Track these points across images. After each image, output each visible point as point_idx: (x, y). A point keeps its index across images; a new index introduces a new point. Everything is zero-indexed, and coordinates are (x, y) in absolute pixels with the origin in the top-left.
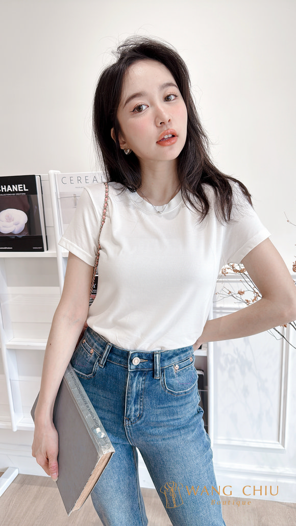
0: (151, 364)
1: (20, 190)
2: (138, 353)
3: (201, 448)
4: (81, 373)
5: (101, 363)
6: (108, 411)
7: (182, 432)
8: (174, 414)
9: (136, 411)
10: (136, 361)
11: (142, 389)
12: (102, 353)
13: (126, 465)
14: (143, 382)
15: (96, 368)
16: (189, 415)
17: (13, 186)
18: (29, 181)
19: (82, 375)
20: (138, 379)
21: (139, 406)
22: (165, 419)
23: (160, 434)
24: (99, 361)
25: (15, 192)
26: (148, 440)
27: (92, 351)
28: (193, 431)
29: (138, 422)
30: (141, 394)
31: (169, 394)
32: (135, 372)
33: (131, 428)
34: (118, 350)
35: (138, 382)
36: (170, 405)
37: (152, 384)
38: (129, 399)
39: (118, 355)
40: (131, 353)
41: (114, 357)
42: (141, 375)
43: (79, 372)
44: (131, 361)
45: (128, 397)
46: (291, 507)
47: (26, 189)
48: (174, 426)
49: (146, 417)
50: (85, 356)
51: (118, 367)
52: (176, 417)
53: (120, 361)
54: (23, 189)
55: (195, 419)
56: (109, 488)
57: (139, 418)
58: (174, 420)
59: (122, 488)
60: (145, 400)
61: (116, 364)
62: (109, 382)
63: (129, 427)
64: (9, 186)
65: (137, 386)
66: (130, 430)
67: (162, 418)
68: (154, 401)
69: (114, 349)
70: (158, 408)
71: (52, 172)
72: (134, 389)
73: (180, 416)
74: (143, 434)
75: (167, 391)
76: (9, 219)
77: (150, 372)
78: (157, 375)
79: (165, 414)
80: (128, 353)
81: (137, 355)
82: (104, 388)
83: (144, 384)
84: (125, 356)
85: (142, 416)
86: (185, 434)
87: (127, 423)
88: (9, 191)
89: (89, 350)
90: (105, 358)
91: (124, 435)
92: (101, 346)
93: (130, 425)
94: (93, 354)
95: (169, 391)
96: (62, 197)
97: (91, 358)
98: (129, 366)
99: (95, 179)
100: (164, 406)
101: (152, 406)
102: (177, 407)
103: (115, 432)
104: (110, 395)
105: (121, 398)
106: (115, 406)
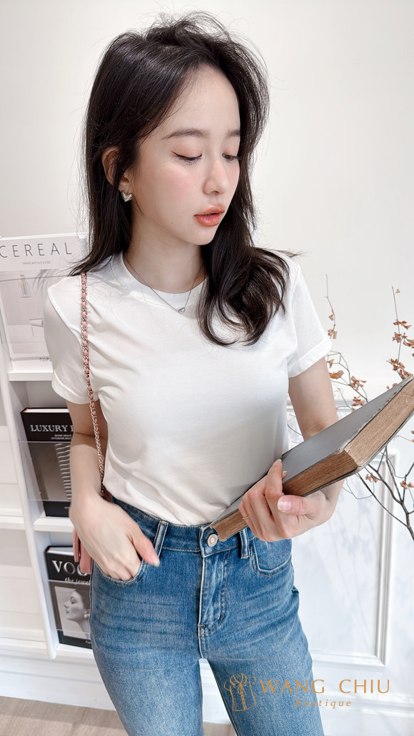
7: (279, 628)
9: (215, 612)
10: (213, 540)
11: (224, 579)
14: (226, 568)
20: (218, 565)
21: (220, 604)
22: (256, 612)
26: (232, 649)
28: (291, 624)
29: (219, 627)
30: (223, 586)
31: (262, 576)
32: (212, 557)
33: (208, 638)
35: (219, 571)
36: (263, 591)
37: (238, 568)
38: (206, 598)
39: (180, 538)
40: (203, 528)
41: (174, 541)
42: (221, 559)
44: (205, 541)
45: (204, 595)
48: (268, 619)
49: (230, 616)
51: (184, 554)
52: (271, 606)
53: (186, 546)
57: (220, 621)
58: (269, 611)
60: (228, 593)
61: (179, 551)
63: (205, 636)
65: (217, 576)
66: (206, 641)
67: (252, 613)
68: (241, 591)
69: (171, 530)
70: (247, 600)
73: (276, 604)
74: (224, 643)
75: (258, 573)
77: (235, 551)
78: (244, 553)
79: (257, 605)
80: (198, 530)
81: (212, 531)
82: (161, 591)
83: (228, 570)
84: (193, 536)
85: (225, 617)
87: (202, 632)
90: (159, 546)
92: (150, 528)
93: (207, 635)
95: (261, 572)
96: (2, 281)
98: (203, 549)
99: (55, 249)
100: (254, 595)
101: (238, 599)
102: (272, 592)
103: (183, 647)
104: (172, 600)
105: (191, 600)
106: (181, 613)
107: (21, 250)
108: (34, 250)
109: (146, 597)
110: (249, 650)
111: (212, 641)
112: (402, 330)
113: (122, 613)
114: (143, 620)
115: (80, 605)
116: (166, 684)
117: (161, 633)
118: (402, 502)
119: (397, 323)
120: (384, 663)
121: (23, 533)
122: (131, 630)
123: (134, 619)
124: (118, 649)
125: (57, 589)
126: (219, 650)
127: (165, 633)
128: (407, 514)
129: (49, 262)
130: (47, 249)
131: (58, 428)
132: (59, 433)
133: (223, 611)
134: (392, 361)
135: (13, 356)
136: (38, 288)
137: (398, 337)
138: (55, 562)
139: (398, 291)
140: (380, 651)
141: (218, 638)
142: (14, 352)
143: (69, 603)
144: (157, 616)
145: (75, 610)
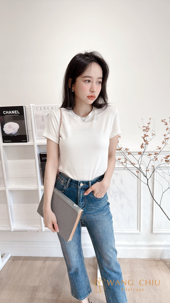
0: (88, 186)
1: (15, 113)
2: (82, 181)
3: (109, 218)
7: (101, 212)
8: (98, 206)
9: (82, 204)
10: (82, 185)
11: (84, 196)
12: (67, 182)
15: (65, 188)
16: (104, 205)
17: (12, 111)
18: (20, 109)
20: (83, 192)
22: (94, 208)
23: (93, 213)
24: (66, 185)
25: (13, 114)
26: (88, 216)
27: (62, 182)
28: (106, 212)
30: (84, 198)
31: (96, 199)
32: (81, 189)
34: (74, 180)
36: (97, 203)
38: (79, 200)
39: (73, 183)
40: (79, 181)
41: (72, 183)
42: (84, 190)
44: (79, 185)
46: (144, 260)
47: (19, 112)
48: (98, 210)
49: (86, 207)
50: (60, 184)
53: (75, 185)
54: (17, 113)
55: (107, 207)
57: (84, 207)
58: (98, 208)
60: (86, 200)
61: (73, 186)
62: (71, 193)
64: (10, 111)
65: (82, 194)
68: (90, 201)
69: (72, 180)
70: (92, 204)
71: (31, 105)
72: (81, 196)
73: (100, 206)
76: (10, 127)
79: (94, 206)
80: (78, 182)
81: (82, 182)
84: (77, 183)
86: (103, 213)
88: (10, 113)
90: (68, 184)
92: (66, 179)
96: (36, 117)
97: (63, 184)
98: (79, 187)
99: (52, 108)
101: (89, 203)
105: (76, 200)
107: (43, 108)
108: (46, 108)
110: (93, 217)
121: (37, 191)
126: (84, 216)
130: (50, 108)
133: (85, 205)
136: (47, 118)
142: (38, 137)
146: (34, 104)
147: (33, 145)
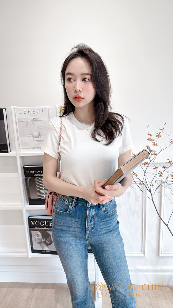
4: (62, 212)
5: (73, 205)
6: (77, 227)
7: (112, 232)
9: (91, 225)
11: (94, 214)
12: (72, 201)
13: (84, 254)
15: (70, 208)
19: (62, 213)
20: (92, 210)
21: (93, 222)
24: (71, 204)
26: (96, 238)
27: (67, 200)
28: (116, 232)
29: (92, 230)
30: (94, 217)
31: (106, 214)
32: (91, 207)
34: (80, 198)
35: (92, 212)
36: (106, 220)
37: (99, 211)
38: (88, 220)
41: (79, 202)
42: (93, 208)
43: (61, 211)
45: (88, 219)
49: (96, 227)
50: (63, 203)
51: (82, 206)
52: (109, 225)
53: (82, 203)
56: (77, 266)
57: (93, 228)
58: (108, 226)
59: (82, 265)
60: (95, 219)
61: (80, 204)
62: (77, 214)
63: (88, 233)
67: (103, 227)
68: (99, 219)
69: (78, 198)
70: (102, 222)
72: (91, 215)
73: (111, 225)
74: (94, 236)
77: (98, 206)
78: (101, 206)
79: (105, 224)
82: (75, 217)
83: (95, 211)
84: (85, 200)
87: (87, 232)
89: (65, 199)
90: (74, 203)
91: (85, 238)
92: (71, 197)
93: (89, 233)
94: (68, 202)
95: (106, 213)
96: (19, 121)
98: (88, 204)
99: (39, 111)
100: (104, 221)
101: (99, 222)
102: (109, 220)
103: (81, 237)
104: (78, 220)
105: (84, 220)
106: (81, 225)
107: (27, 111)
108: (31, 112)
109: (70, 218)
110: (102, 239)
111: (90, 235)
112: (150, 137)
113: (62, 224)
114: (69, 227)
115: (41, 237)
116: (76, 249)
117: (74, 232)
118: (150, 191)
119: (148, 135)
120: (145, 255)
121: (21, 211)
122: (65, 230)
123: (66, 227)
124: (60, 237)
125: (32, 231)
126: (93, 239)
127: (75, 232)
128: (152, 195)
129: (36, 116)
130: (36, 111)
131: (36, 172)
132: (37, 174)
133: (94, 225)
134: (147, 146)
135: (21, 148)
136: (32, 124)
137: (148, 139)
138: (32, 221)
139: (149, 126)
140: (143, 251)
141: (92, 234)
142: (22, 146)
143: (36, 237)
144: (73, 225)
145: (39, 239)
146: (17, 106)
147: (16, 156)
